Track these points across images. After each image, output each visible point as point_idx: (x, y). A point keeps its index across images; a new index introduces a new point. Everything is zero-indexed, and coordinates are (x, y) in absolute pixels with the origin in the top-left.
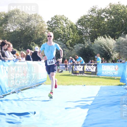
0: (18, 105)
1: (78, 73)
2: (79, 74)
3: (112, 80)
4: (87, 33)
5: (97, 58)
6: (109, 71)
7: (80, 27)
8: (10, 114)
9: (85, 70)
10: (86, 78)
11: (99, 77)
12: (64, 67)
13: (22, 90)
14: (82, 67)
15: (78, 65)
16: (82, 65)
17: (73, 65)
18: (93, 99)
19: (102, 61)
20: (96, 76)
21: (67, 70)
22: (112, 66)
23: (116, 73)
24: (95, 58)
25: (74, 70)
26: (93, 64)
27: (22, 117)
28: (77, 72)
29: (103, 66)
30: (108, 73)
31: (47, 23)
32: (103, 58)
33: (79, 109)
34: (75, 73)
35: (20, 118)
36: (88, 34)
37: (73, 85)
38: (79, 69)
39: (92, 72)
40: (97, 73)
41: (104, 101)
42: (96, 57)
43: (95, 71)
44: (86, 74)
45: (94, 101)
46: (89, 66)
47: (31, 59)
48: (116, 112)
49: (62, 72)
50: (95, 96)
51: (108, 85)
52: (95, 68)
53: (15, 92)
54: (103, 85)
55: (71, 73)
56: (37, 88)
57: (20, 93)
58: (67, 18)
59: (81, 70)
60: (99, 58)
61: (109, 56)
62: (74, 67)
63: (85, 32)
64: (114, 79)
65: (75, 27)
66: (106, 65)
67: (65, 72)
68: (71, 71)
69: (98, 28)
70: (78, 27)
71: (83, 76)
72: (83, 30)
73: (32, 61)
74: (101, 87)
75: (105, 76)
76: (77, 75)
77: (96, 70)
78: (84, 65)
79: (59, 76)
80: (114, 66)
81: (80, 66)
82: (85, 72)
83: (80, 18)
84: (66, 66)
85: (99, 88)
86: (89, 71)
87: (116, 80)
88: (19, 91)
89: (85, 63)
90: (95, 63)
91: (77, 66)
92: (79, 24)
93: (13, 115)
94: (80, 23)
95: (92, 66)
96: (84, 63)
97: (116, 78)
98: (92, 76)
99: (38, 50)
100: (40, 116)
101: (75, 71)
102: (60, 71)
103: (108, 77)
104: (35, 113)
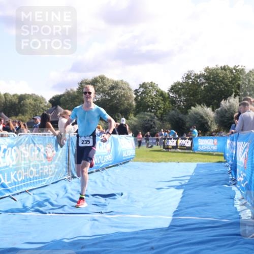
0: (103, 185)
1: (170, 149)
2: (172, 150)
3: (210, 157)
4: (181, 101)
5: (192, 131)
6: (206, 146)
7: (173, 95)
8: (94, 195)
9: (179, 145)
10: (180, 154)
11: (195, 153)
12: (155, 141)
13: (107, 168)
14: (175, 141)
15: (171, 139)
16: (175, 139)
17: (165, 139)
18: (189, 178)
19: (199, 134)
20: (192, 151)
21: (157, 145)
22: (210, 140)
23: (215, 148)
24: (190, 131)
25: (166, 145)
26: (188, 137)
27: (107, 199)
28: (170, 147)
29: (199, 139)
30: (206, 148)
31: (135, 91)
32: (200, 131)
33: (172, 189)
34: (167, 148)
35: (106, 200)
36: (182, 103)
37: (165, 162)
38: (172, 143)
39: (187, 147)
40: (193, 148)
41: (201, 180)
42: (191, 129)
43: (190, 146)
44: (180, 149)
45: (189, 180)
46: (183, 140)
47: (117, 132)
48: (216, 193)
49: (153, 147)
50: (191, 174)
51: (205, 162)
52: (190, 142)
53: (98, 171)
54: (200, 161)
55: (162, 148)
56: (123, 165)
57: (104, 172)
58: (157, 85)
59: (174, 144)
60: (196, 131)
61: (206, 128)
62: (166, 141)
63: (178, 101)
64: (212, 155)
65: (167, 96)
66: (204, 139)
67: (155, 147)
68: (162, 146)
69: (193, 96)
70: (171, 95)
71: (176, 151)
72: (176, 98)
73: (118, 135)
74: (198, 165)
75: (202, 151)
76: (170, 150)
77: (191, 144)
78: (178, 139)
79: (148, 152)
80: (212, 140)
81: (172, 140)
82: (179, 147)
83: (173, 84)
84: (157, 140)
85: (196, 166)
86: (183, 146)
87: (214, 157)
88: (103, 169)
89: (179, 136)
90: (191, 137)
91: (169, 140)
92: (171, 92)
93: (97, 196)
94: (173, 91)
95: (187, 140)
96: (177, 136)
97: (214, 154)
98: (187, 151)
99: (124, 123)
100: (128, 197)
101: (168, 146)
102: (150, 146)
103: (205, 153)
104: (122, 194)
